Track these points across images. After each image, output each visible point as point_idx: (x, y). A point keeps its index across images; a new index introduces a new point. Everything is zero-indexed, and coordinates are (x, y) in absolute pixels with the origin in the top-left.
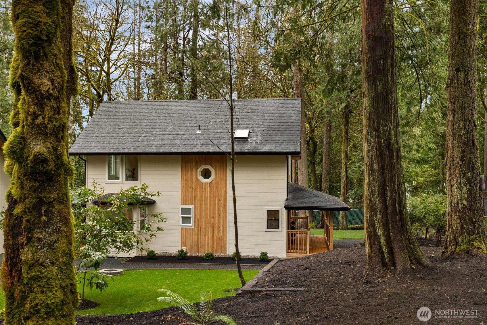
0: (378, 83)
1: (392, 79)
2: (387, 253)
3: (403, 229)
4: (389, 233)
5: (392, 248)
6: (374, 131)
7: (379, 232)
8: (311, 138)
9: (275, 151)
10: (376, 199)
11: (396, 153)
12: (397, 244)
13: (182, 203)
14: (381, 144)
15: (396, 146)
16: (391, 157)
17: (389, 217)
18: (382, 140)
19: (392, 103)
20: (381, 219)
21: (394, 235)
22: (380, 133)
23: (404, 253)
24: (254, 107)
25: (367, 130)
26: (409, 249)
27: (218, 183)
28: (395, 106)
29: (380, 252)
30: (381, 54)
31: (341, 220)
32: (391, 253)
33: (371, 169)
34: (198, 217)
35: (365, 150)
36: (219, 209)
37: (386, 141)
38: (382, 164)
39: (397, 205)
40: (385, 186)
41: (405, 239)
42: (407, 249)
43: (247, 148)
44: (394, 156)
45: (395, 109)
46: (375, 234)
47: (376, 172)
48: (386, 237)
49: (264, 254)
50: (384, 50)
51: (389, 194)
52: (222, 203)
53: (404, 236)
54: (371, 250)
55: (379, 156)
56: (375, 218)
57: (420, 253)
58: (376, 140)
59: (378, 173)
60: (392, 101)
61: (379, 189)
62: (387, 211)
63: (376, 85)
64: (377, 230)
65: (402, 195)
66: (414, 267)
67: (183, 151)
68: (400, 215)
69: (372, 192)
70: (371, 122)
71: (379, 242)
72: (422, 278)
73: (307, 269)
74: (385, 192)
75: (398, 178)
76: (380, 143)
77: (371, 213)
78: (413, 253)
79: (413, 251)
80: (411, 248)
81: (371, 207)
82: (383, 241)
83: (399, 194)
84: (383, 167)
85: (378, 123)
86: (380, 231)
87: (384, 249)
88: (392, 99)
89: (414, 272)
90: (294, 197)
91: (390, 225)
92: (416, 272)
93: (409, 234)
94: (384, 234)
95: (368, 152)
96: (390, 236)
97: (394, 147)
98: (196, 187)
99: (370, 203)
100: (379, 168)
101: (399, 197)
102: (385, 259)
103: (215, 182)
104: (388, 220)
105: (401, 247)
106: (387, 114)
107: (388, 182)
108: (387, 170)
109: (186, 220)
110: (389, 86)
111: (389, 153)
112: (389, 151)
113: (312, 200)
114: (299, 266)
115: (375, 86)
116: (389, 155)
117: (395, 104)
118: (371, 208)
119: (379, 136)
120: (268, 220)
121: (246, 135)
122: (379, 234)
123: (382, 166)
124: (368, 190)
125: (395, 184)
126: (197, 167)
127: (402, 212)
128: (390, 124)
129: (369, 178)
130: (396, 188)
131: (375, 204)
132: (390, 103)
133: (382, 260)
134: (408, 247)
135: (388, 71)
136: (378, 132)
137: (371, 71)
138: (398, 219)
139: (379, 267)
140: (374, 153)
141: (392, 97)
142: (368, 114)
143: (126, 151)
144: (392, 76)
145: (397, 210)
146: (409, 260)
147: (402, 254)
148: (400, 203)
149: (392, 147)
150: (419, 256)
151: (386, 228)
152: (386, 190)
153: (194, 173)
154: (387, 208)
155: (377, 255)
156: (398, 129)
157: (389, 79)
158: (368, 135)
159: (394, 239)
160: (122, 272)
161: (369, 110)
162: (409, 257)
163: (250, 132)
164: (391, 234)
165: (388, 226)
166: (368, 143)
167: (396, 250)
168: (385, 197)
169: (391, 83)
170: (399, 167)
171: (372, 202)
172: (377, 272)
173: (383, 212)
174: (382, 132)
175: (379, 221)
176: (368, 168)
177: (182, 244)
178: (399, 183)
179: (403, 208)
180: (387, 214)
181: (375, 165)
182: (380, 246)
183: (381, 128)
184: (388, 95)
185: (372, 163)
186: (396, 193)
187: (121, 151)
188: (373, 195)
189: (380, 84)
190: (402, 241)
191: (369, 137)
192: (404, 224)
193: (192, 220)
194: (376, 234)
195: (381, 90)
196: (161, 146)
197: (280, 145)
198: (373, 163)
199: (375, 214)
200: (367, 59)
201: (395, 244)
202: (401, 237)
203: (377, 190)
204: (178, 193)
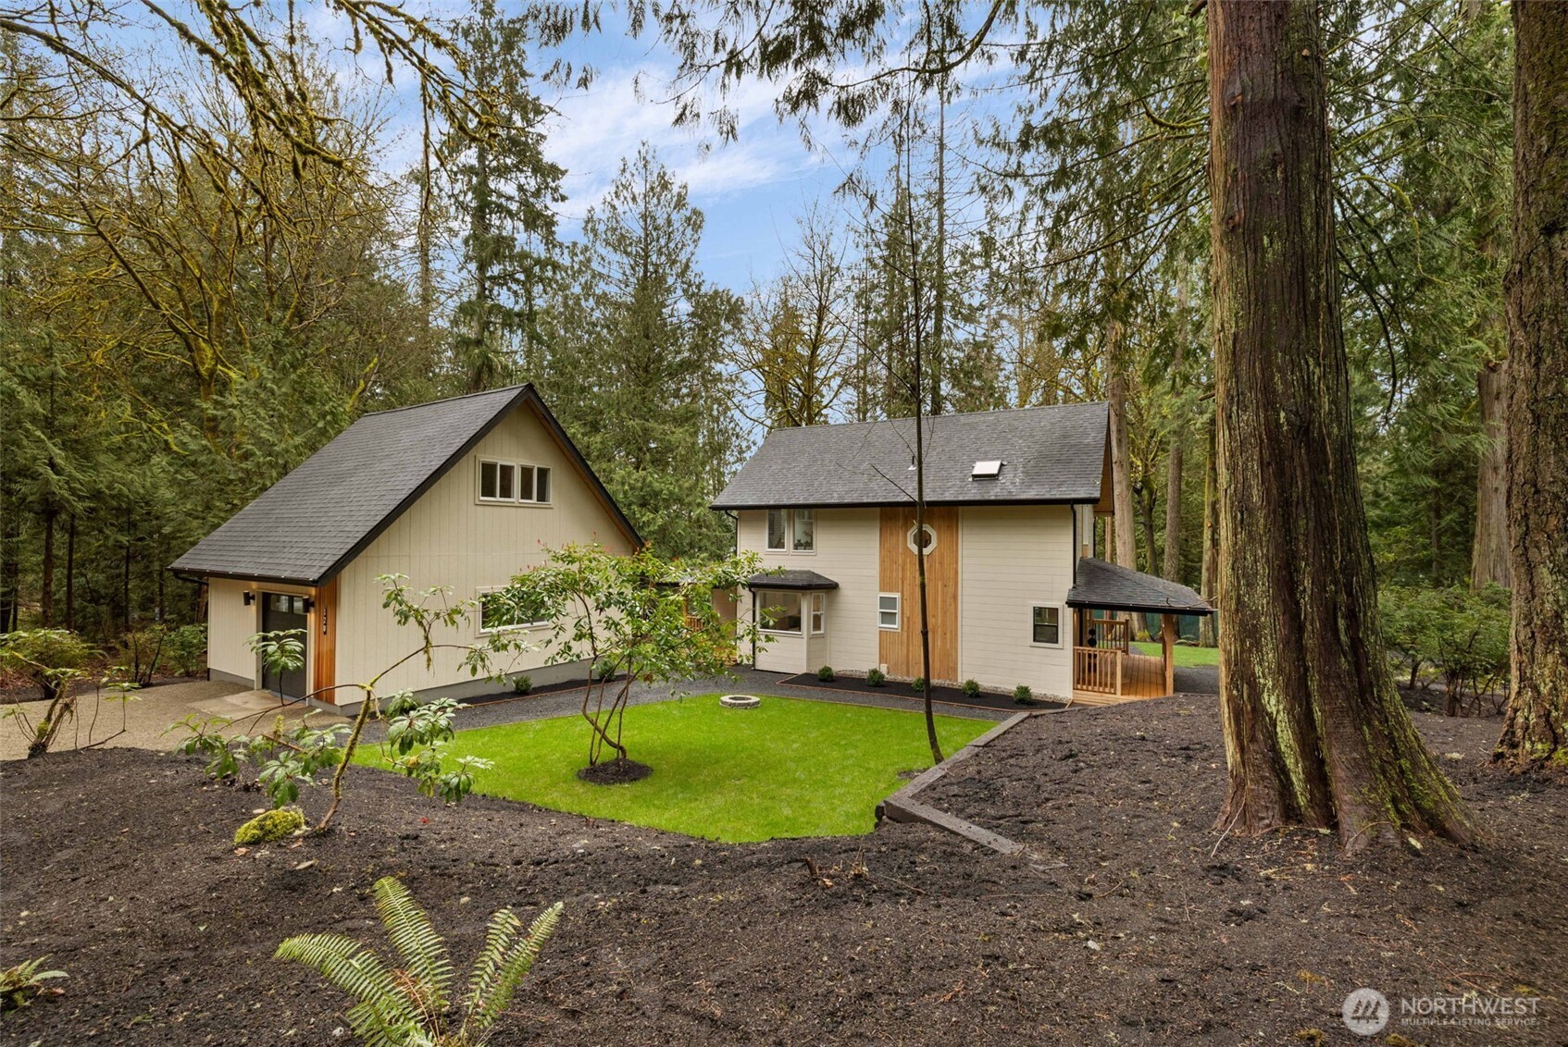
0: (1266, 240)
1: (1318, 223)
2: (1301, 776)
3: (1364, 701)
4: (1309, 713)
5: (1322, 762)
6: (1251, 388)
7: (1273, 703)
8: (1146, 482)
9: (1048, 496)
10: (1261, 597)
11: (1334, 454)
12: (1342, 752)
13: (882, 590)
14: (1279, 426)
15: (1335, 431)
16: (1318, 464)
17: (1308, 657)
18: (1282, 414)
19: (1318, 298)
20: (1279, 665)
21: (1330, 721)
22: (1274, 392)
23: (1373, 789)
24: (1016, 423)
25: (1228, 391)
26: (1393, 773)
27: (942, 556)
28: (1330, 305)
29: (1273, 769)
30: (1278, 149)
31: (1202, 629)
32: (1318, 775)
33: (1242, 507)
34: (907, 613)
35: (1221, 450)
36: (944, 601)
37: (1296, 414)
38: (1282, 491)
39: (1341, 623)
40: (1294, 557)
41: (1375, 738)
42: (1384, 772)
43: (994, 492)
44: (1326, 464)
45: (1331, 313)
46: (1254, 709)
47: (1261, 515)
48: (1298, 722)
49: (1025, 690)
50: (1289, 135)
51: (1307, 583)
52: (951, 590)
53: (1369, 724)
54: (1242, 757)
55: (1269, 464)
56: (1255, 659)
57: (1442, 792)
58: (1258, 416)
59: (1266, 518)
60: (1318, 291)
61: (1272, 568)
62: (1301, 638)
63: (1257, 248)
64: (1265, 695)
65: (1362, 589)
66: (1419, 846)
67: (880, 500)
68: (1356, 654)
69: (1244, 576)
70: (1240, 363)
71: (1272, 736)
72: (1460, 904)
73: (1071, 756)
74: (1292, 578)
75: (1346, 533)
76: (1272, 429)
77: (1243, 642)
78: (1410, 789)
79: (1409, 781)
80: (1402, 772)
81: (1243, 624)
82: (1285, 736)
83: (1349, 586)
84: (1287, 499)
85: (1267, 364)
86: (1273, 701)
87: (1290, 762)
88: (1320, 283)
89: (1417, 868)
90: (1089, 583)
91: (1313, 686)
92: (1427, 869)
93: (1392, 722)
94: (1290, 711)
95: (1232, 456)
96: (1313, 720)
97: (1329, 434)
98: (904, 562)
99: (1237, 610)
100: (1269, 503)
101: (1350, 594)
102: (1292, 795)
103: (937, 553)
104: (1307, 669)
105: (1357, 764)
106: (1299, 332)
107: (1306, 546)
108: (1301, 507)
109: (887, 617)
110: (1306, 243)
111: (1307, 454)
112: (1308, 446)
113: (1127, 591)
114: (1060, 742)
115: (1256, 252)
116: (1309, 460)
117: (1332, 299)
118: (1240, 625)
119: (1269, 401)
120: (1035, 626)
121: (995, 471)
122: (1272, 708)
123: (1280, 495)
124: (1230, 571)
125: (1331, 552)
126: (907, 527)
127: (1363, 645)
128: (1311, 361)
129: (1235, 535)
130: (1337, 567)
131: (1255, 614)
132: (1313, 297)
133: (1282, 795)
134: (1388, 767)
135: (1301, 196)
136: (1267, 389)
137: (1239, 211)
138: (1345, 666)
139: (1272, 817)
140: (1252, 455)
141: (1319, 277)
142: (1230, 343)
143: (793, 502)
144: (1318, 214)
145: (1343, 638)
146: (1392, 814)
147: (1365, 790)
148: (1352, 616)
149: (1320, 432)
150: (1436, 803)
151: (1298, 694)
152: (1297, 571)
153: (901, 539)
154: (1300, 629)
155: (1263, 778)
156: (1343, 378)
157: (1309, 222)
158: (1232, 404)
159: (1329, 734)
160: (757, 703)
161: (1233, 331)
162: (1394, 801)
163: (1002, 465)
164: (1318, 715)
165: (1307, 687)
166: (1230, 429)
167: (1341, 773)
168: (1292, 593)
169: (1313, 234)
170: (1349, 498)
171: (1244, 606)
172: (1262, 836)
173: (1286, 643)
174: (1280, 388)
175: (1270, 668)
176: (1232, 503)
177: (882, 659)
178: (1350, 550)
179: (1364, 633)
180: (1301, 649)
181: (1255, 492)
182: (1274, 748)
183: (1277, 377)
184: (1304, 274)
185: (1246, 487)
186: (1336, 582)
187: (786, 501)
188: (1249, 585)
189: (1271, 242)
190: (1365, 744)
191: (1235, 408)
192: (1371, 685)
193: (898, 618)
194: (1258, 710)
195: (1276, 261)
196: (847, 493)
197: (1059, 486)
198: (1250, 486)
199: (1257, 644)
200: (1226, 182)
201: (1335, 752)
202: (1360, 729)
203: (1262, 569)
204: (874, 570)
